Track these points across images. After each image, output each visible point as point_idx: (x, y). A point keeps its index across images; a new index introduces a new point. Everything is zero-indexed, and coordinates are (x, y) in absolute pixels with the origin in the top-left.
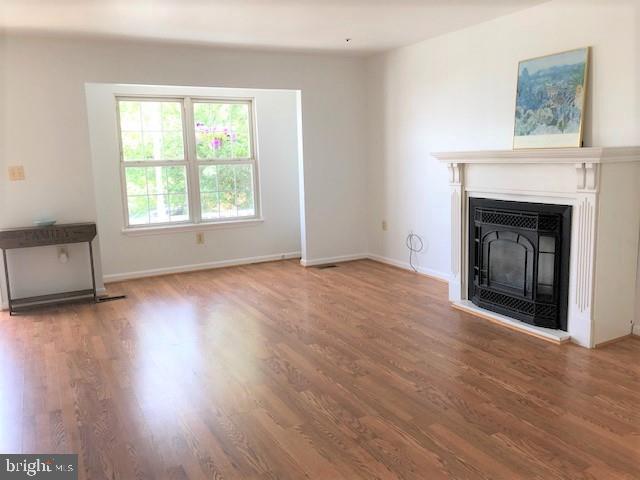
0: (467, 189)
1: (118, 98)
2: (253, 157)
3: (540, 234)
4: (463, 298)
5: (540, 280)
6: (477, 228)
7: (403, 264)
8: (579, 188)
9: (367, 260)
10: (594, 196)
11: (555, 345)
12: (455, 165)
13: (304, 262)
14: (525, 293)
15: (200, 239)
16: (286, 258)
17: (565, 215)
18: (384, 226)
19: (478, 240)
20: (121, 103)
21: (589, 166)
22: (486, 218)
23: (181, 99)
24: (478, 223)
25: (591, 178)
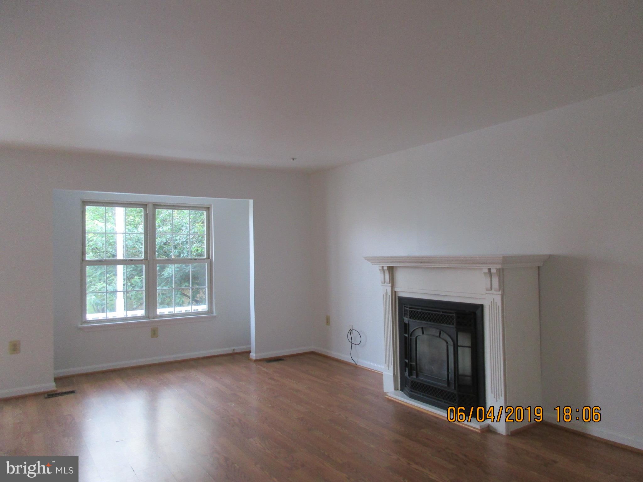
0: (396, 289)
1: (86, 203)
2: (209, 257)
3: (458, 330)
4: (396, 389)
5: (461, 372)
6: (405, 324)
7: (346, 357)
8: (487, 290)
9: (313, 353)
10: (500, 296)
11: (476, 432)
12: (385, 268)
13: (253, 355)
14: (449, 383)
15: (154, 333)
16: (236, 351)
17: (478, 312)
18: (328, 321)
19: (407, 335)
20: (88, 208)
21: (493, 271)
22: (413, 315)
23: (144, 205)
24: (406, 320)
25: (496, 282)
